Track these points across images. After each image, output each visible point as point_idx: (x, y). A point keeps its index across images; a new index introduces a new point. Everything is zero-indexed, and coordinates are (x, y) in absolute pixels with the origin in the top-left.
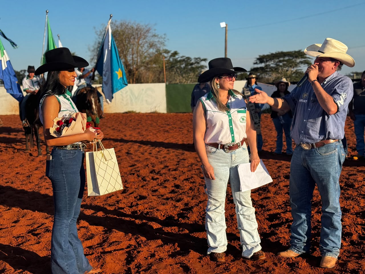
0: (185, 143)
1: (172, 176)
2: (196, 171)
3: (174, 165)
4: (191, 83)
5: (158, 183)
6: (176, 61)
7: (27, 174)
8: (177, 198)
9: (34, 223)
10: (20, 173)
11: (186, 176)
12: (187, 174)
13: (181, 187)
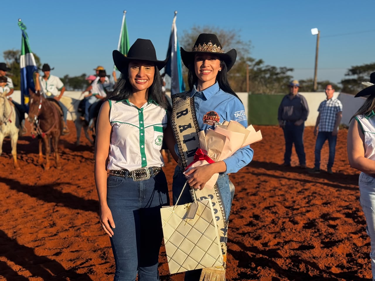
0: (268, 161)
1: (251, 203)
2: (280, 197)
3: (254, 188)
4: (276, 94)
5: (233, 211)
6: (260, 71)
7: (88, 189)
8: (255, 234)
10: (81, 187)
11: (268, 203)
12: (268, 202)
13: (261, 218)
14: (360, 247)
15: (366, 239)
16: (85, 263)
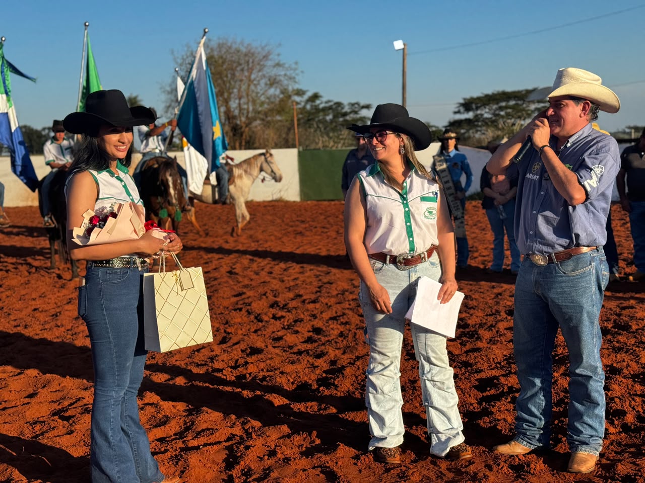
1: (309, 313)
2: (351, 302)
3: (313, 293)
5: (284, 325)
6: (317, 110)
7: (53, 312)
8: (316, 351)
9: (64, 399)
10: (40, 310)
11: (334, 311)
12: (335, 309)
13: (324, 331)
14: (457, 355)
15: (465, 345)
16: (74, 403)
